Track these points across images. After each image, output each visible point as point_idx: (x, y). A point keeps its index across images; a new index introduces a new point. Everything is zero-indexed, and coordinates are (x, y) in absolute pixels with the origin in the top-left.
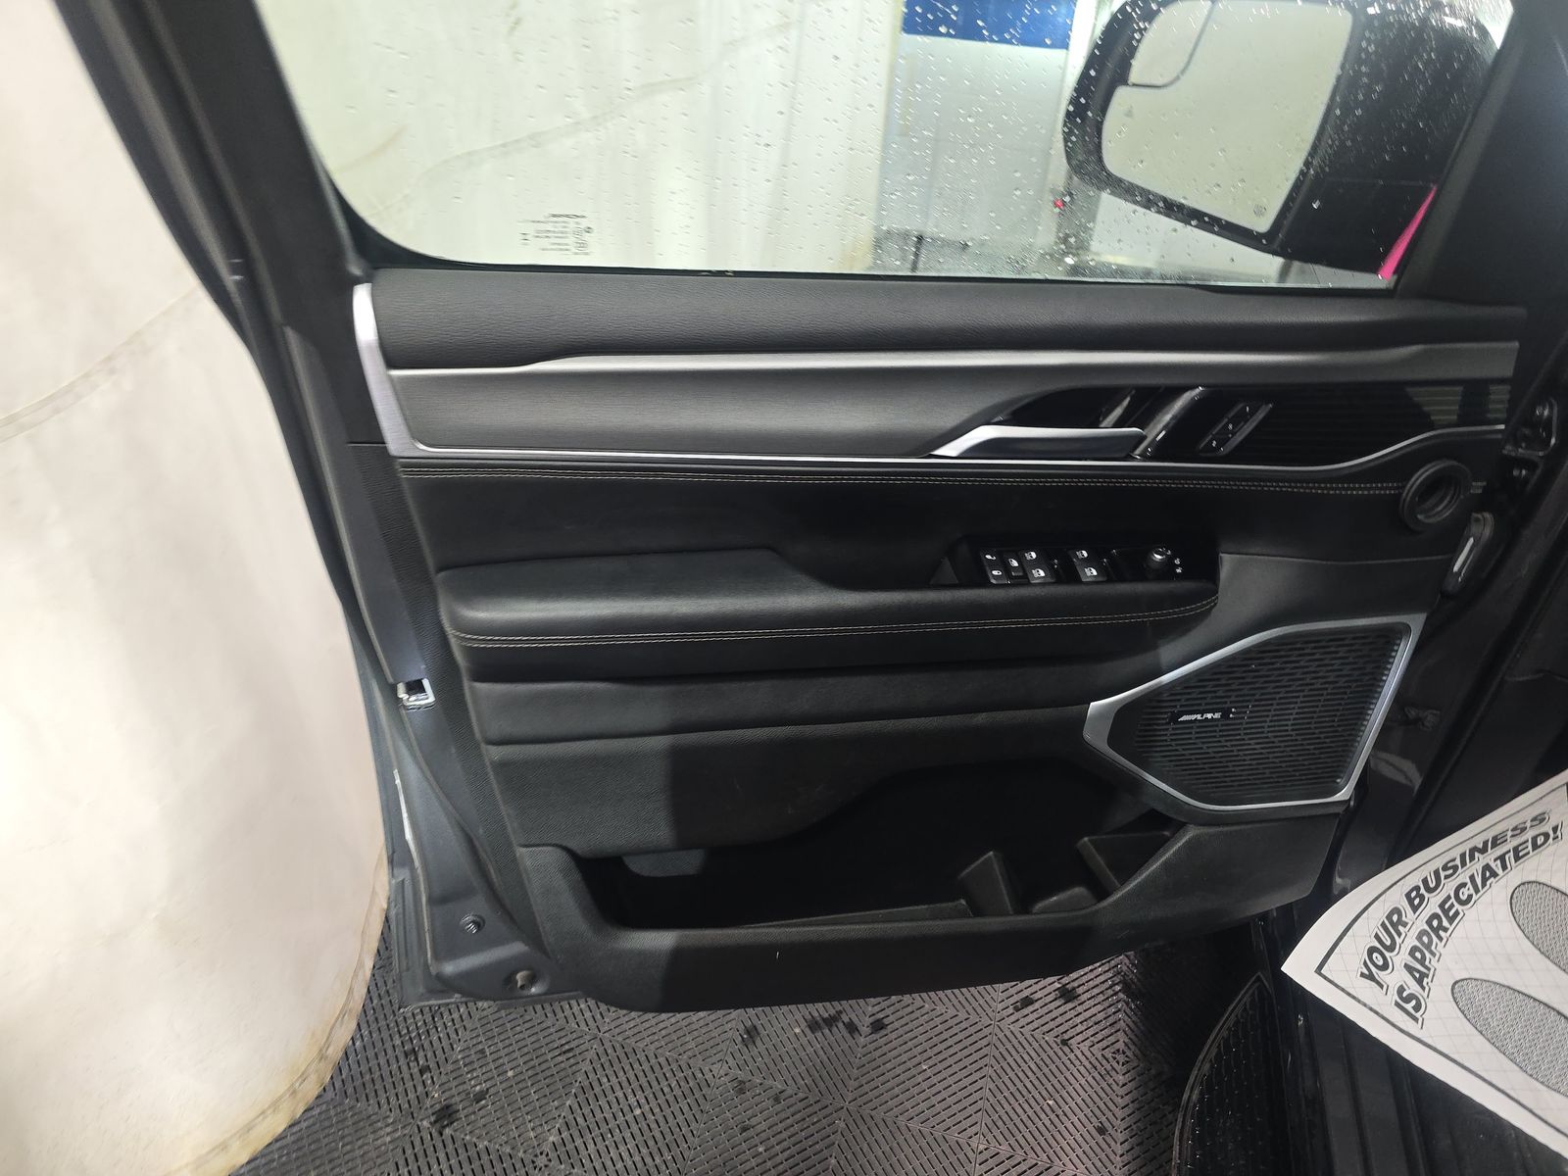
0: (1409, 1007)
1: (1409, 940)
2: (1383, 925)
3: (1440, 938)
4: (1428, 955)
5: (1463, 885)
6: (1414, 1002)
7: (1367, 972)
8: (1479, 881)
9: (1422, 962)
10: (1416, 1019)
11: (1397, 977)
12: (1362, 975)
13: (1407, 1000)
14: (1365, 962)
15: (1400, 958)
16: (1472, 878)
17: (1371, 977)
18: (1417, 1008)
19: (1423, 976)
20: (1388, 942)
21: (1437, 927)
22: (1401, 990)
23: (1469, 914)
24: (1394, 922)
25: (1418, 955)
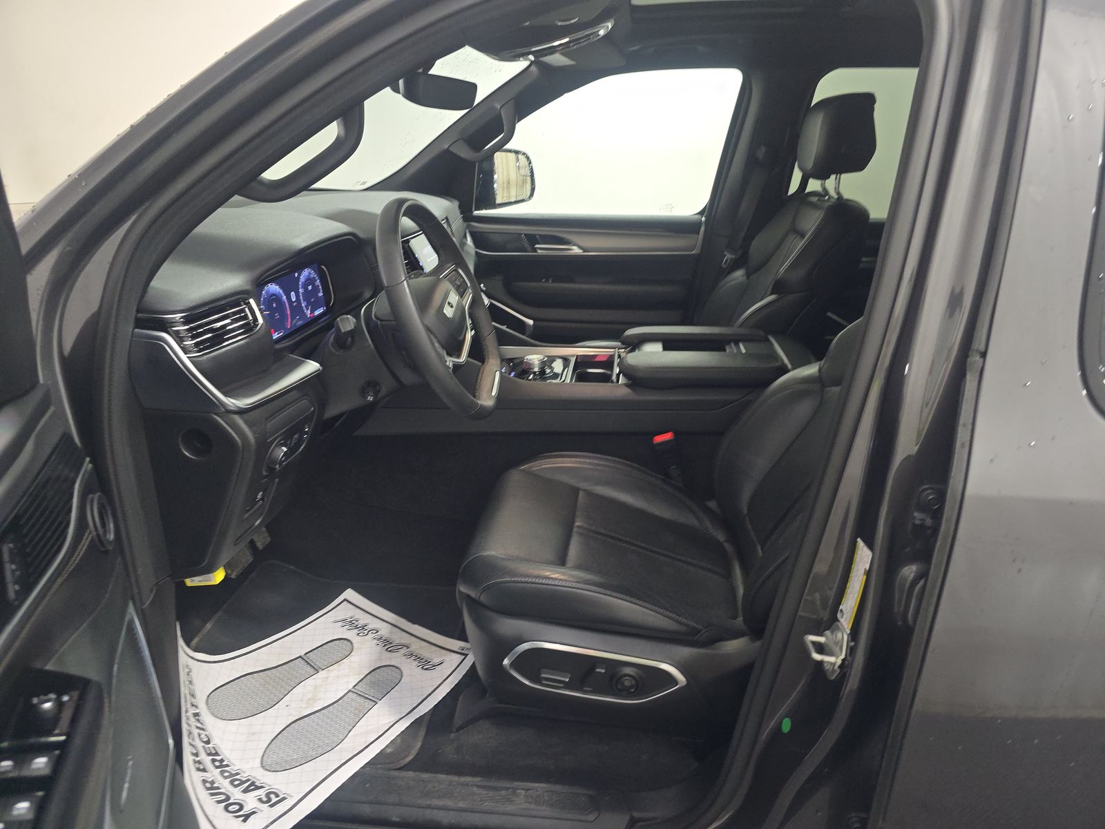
0: (274, 799)
1: (225, 785)
2: (212, 794)
3: (227, 766)
4: (237, 777)
5: (199, 735)
6: (272, 796)
7: (242, 818)
8: (199, 725)
9: (243, 782)
10: (284, 799)
11: (250, 800)
12: (244, 821)
13: (269, 800)
14: (235, 816)
15: (236, 794)
16: (198, 728)
17: (246, 817)
18: (277, 796)
19: (253, 783)
20: (223, 797)
21: (221, 765)
22: (260, 800)
23: (216, 741)
24: (212, 788)
25: (237, 783)
